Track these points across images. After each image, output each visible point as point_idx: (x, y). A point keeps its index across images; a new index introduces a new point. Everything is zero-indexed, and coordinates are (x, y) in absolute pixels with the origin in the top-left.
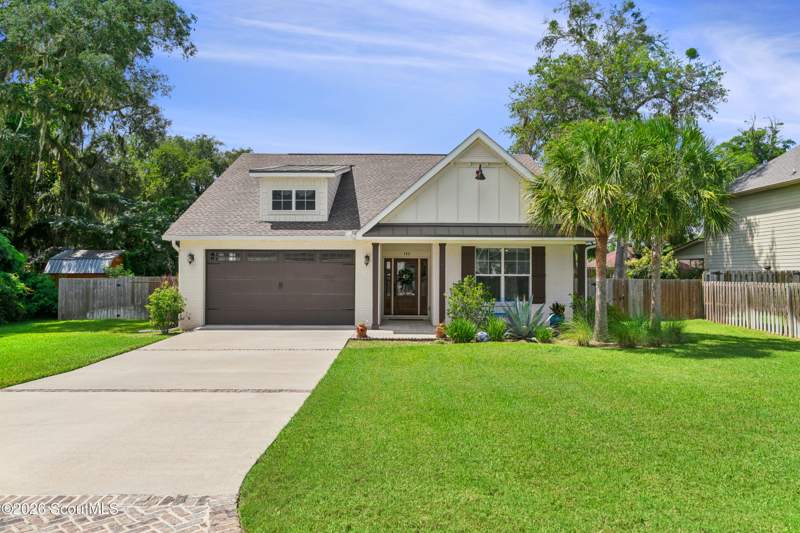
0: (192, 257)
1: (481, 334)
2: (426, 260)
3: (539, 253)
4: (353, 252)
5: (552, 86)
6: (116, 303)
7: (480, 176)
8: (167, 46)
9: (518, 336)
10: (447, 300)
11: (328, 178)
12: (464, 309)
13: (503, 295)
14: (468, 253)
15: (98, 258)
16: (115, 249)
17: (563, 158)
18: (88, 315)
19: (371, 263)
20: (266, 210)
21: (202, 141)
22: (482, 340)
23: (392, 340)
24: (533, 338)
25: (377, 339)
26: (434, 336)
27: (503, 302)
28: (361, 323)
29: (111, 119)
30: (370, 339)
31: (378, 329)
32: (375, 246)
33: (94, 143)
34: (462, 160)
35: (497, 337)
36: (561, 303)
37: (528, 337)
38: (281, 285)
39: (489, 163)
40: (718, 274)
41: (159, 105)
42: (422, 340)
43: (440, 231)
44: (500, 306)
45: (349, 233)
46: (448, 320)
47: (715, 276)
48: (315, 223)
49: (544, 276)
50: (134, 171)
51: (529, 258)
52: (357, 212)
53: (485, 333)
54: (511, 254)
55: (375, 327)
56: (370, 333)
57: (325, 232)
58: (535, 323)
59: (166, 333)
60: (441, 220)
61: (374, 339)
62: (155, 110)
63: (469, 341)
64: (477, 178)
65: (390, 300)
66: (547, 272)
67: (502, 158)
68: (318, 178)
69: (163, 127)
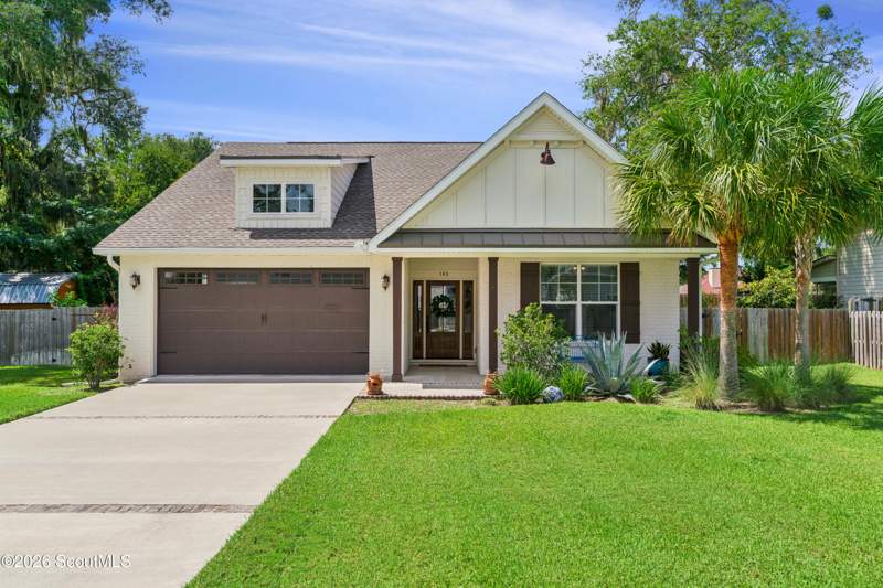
0: (137, 278)
1: (552, 390)
2: (471, 282)
3: (631, 271)
4: (367, 270)
5: (639, 56)
6: (50, 343)
7: (548, 160)
8: (134, 8)
9: (604, 393)
10: (500, 339)
11: (332, 168)
12: (524, 352)
13: (579, 332)
14: (529, 271)
15: (41, 283)
16: (67, 271)
17: (673, 128)
18: (13, 359)
19: (391, 287)
20: (244, 212)
21: (197, 141)
22: (552, 399)
23: (420, 398)
24: (628, 396)
25: (396, 398)
26: (480, 393)
27: (579, 341)
28: (375, 375)
29: (72, 108)
30: (387, 398)
31: (401, 381)
32: (397, 261)
33: (55, 139)
34: (522, 137)
35: (575, 395)
36: (664, 342)
37: (620, 393)
38: (264, 318)
39: (560, 142)
40: (870, 300)
41: (131, 89)
42: (463, 398)
43: (488, 239)
44: (576, 346)
45: (359, 243)
46: (502, 368)
47: (867, 304)
48: (313, 230)
49: (637, 304)
50: (104, 174)
51: (615, 279)
52: (374, 216)
53: (557, 389)
54: (590, 273)
55: (397, 378)
56: (389, 388)
57: (325, 242)
58: (629, 373)
59: (96, 389)
60: (491, 225)
61: (391, 398)
62: (126, 95)
63: (533, 401)
64: (543, 162)
65: (421, 338)
66: (641, 299)
67: (579, 134)
68: (317, 167)
69: (139, 116)
